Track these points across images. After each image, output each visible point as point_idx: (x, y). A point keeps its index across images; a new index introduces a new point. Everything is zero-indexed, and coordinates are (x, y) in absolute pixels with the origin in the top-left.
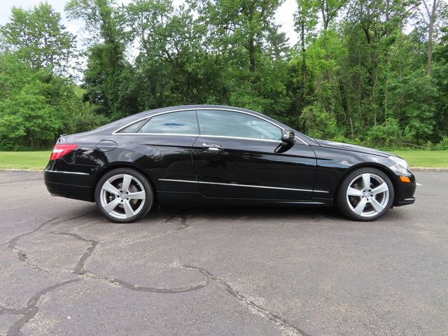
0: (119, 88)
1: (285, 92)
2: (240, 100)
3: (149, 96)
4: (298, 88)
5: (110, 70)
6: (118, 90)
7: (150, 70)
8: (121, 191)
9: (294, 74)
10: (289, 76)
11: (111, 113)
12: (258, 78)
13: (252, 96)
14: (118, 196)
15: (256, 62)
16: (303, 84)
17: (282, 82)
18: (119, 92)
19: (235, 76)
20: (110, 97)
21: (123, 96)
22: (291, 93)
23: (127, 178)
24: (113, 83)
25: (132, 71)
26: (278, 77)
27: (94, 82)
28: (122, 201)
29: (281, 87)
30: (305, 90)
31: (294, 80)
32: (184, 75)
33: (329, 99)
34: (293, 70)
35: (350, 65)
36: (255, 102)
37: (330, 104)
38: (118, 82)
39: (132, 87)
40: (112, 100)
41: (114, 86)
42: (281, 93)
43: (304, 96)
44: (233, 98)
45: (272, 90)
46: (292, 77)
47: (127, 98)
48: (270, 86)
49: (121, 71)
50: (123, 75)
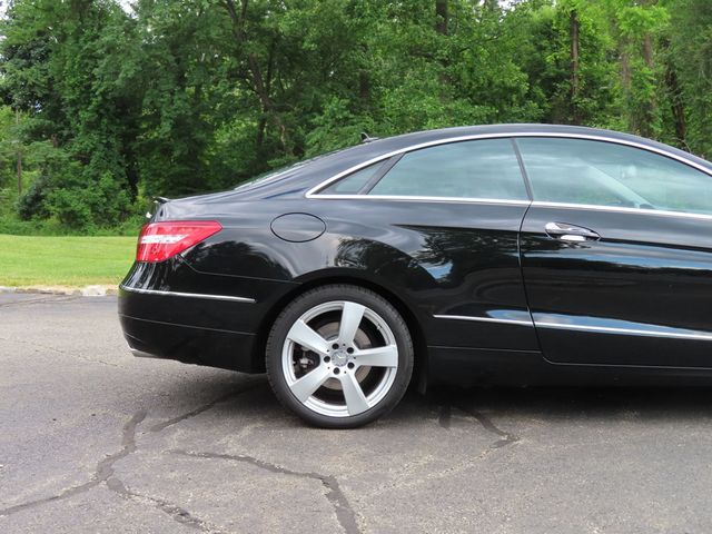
0: (96, 71)
1: (525, 87)
2: (413, 107)
3: (172, 94)
4: (559, 78)
5: (70, 25)
6: (93, 77)
7: (175, 27)
8: (335, 346)
9: (544, 43)
10: (533, 48)
11: (71, 136)
12: (457, 52)
13: (442, 95)
14: (327, 359)
15: (450, 10)
16: (570, 67)
17: (516, 62)
18: (95, 84)
19: (398, 46)
20: (68, 96)
21: (103, 94)
22: (539, 92)
23: (353, 313)
24: (78, 59)
25: (130, 27)
26: (506, 50)
27: (26, 56)
28: (337, 371)
29: (516, 76)
30: (576, 83)
31: (549, 59)
32: (261, 41)
33: (648, 106)
34: (546, 31)
35: (699, 21)
36: (449, 111)
37: (650, 119)
38: (92, 56)
39: (129, 69)
40: (73, 103)
41: (82, 67)
42: (515, 90)
43: (575, 98)
44: (391, 101)
45: (490, 83)
46: (541, 49)
47: (114, 99)
48: (485, 72)
49: (100, 28)
50: (106, 39)
